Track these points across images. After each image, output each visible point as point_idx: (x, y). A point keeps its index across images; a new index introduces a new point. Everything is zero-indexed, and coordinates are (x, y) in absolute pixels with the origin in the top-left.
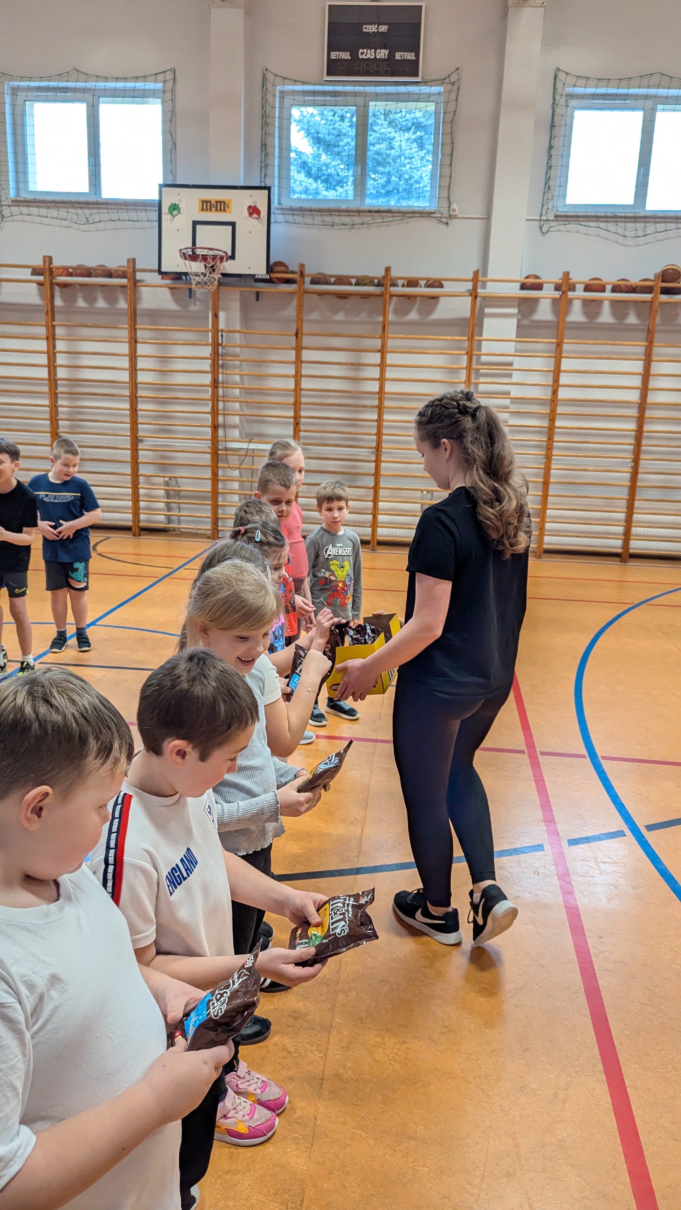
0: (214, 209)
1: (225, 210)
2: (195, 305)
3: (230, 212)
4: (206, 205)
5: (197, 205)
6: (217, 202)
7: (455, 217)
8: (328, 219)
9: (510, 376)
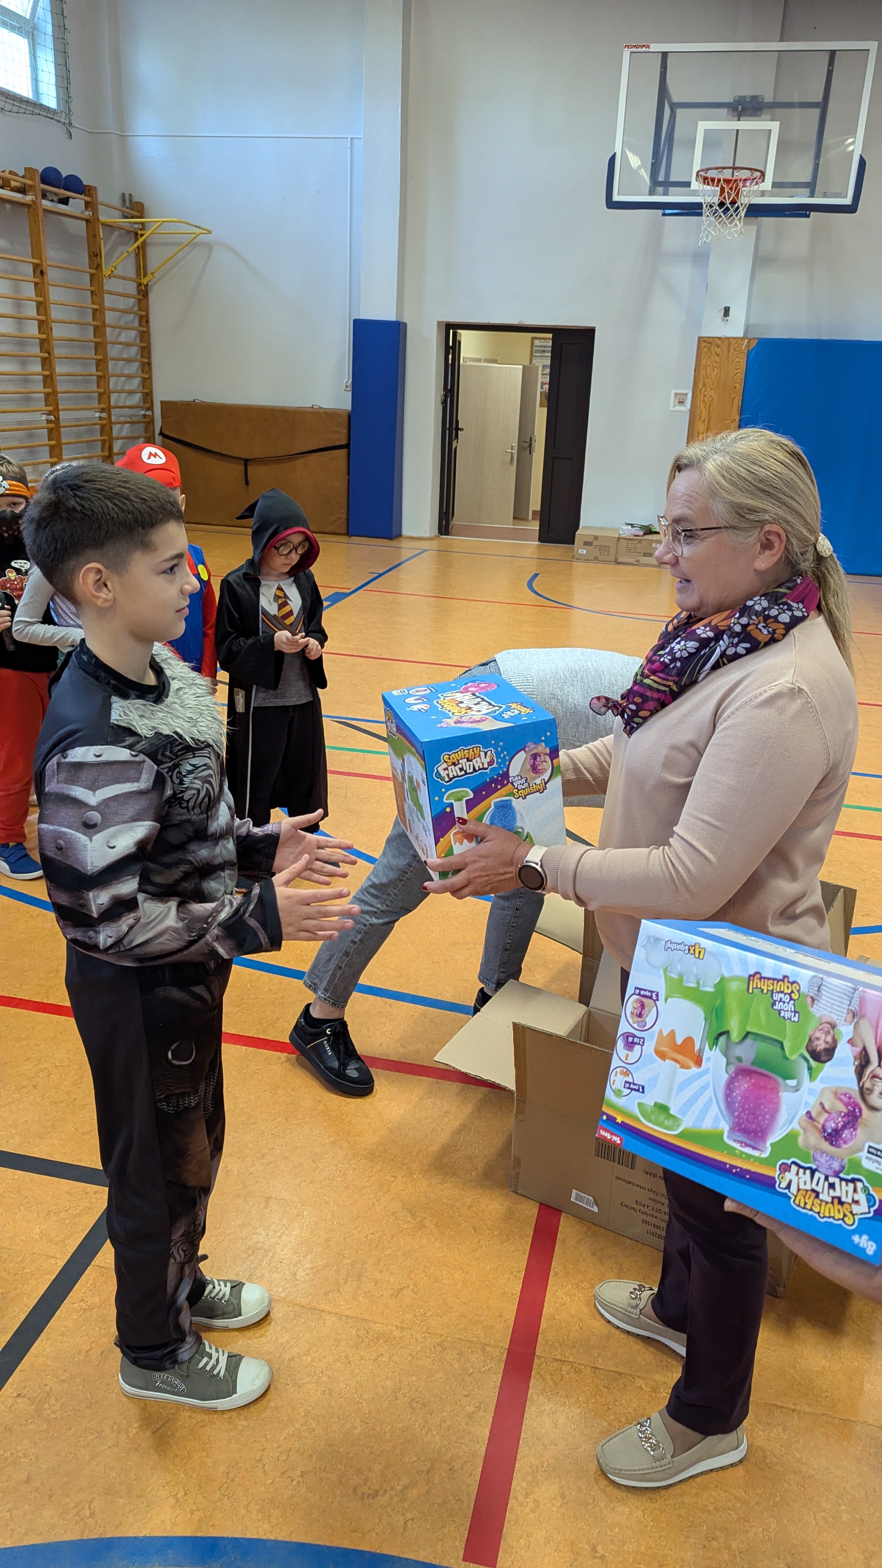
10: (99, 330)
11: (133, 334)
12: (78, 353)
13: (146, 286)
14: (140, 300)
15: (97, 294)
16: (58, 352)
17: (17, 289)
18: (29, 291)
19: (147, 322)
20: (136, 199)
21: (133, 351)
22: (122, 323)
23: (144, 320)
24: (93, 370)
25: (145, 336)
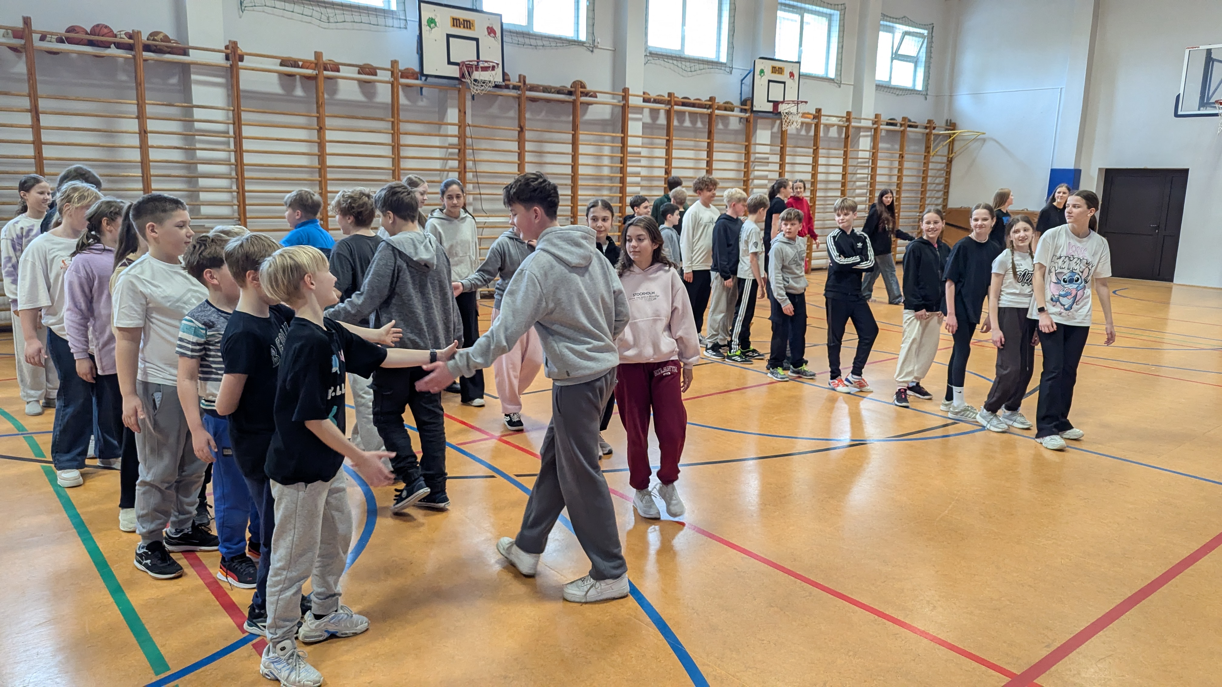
0: (462, 26)
1: (470, 28)
2: (422, 101)
3: (474, 30)
4: (456, 22)
5: (449, 22)
6: (464, 21)
7: (597, 47)
8: (521, 40)
9: (639, 161)
10: (924, 178)
11: (942, 179)
12: (915, 188)
13: (952, 158)
14: (947, 165)
15: (926, 164)
16: (904, 188)
17: (891, 164)
18: (896, 164)
19: (950, 174)
20: (953, 121)
21: (941, 186)
22: (937, 175)
23: (948, 173)
24: (919, 195)
25: (947, 181)
